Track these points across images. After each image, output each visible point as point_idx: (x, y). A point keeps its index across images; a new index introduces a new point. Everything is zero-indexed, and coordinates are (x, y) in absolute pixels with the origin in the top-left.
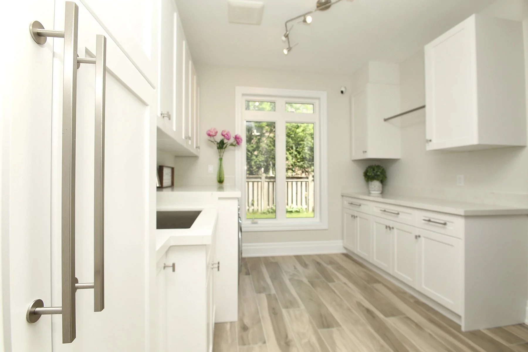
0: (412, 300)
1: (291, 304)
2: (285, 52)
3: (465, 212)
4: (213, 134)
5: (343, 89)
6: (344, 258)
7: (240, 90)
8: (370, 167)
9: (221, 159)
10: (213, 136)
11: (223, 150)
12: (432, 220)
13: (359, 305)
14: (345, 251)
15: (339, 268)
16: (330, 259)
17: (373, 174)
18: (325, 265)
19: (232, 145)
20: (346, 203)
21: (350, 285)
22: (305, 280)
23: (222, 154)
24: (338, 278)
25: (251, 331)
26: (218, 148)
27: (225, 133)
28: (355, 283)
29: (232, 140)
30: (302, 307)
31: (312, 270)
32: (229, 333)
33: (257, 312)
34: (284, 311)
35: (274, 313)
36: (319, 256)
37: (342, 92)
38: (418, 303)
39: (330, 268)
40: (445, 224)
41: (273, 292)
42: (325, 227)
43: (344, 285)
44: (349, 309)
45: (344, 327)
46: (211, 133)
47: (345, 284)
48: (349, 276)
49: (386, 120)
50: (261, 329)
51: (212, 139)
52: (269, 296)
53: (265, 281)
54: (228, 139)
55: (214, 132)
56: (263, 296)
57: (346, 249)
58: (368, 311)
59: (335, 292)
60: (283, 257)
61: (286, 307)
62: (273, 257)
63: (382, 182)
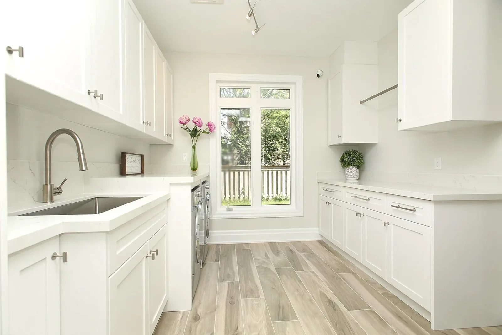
0: (380, 292)
1: (251, 293)
2: (253, 33)
3: (434, 196)
4: (185, 121)
5: (319, 73)
6: (319, 245)
7: (214, 77)
8: (347, 152)
9: (194, 147)
10: (185, 124)
11: (197, 137)
12: (401, 206)
13: (323, 295)
14: (320, 239)
15: (311, 255)
16: (304, 247)
17: (349, 160)
18: (297, 252)
19: (204, 132)
20: (321, 189)
21: (318, 274)
22: (273, 269)
23: (195, 141)
24: (307, 266)
25: (202, 321)
26: (192, 136)
28: (324, 272)
29: (204, 127)
30: (262, 296)
31: (283, 257)
32: (179, 322)
33: (214, 301)
34: (242, 300)
35: (232, 302)
36: (294, 243)
37: (318, 76)
38: (387, 294)
39: (301, 255)
40: (414, 210)
41: (237, 279)
42: (301, 214)
43: (311, 274)
44: (311, 300)
45: (300, 319)
47: (313, 272)
48: (319, 265)
49: (361, 103)
50: (212, 319)
51: (185, 127)
52: (231, 284)
53: (232, 269)
54: (200, 126)
56: (226, 283)
57: (322, 236)
58: (330, 302)
59: (300, 281)
60: (257, 244)
61: (246, 297)
62: (247, 244)
63: (358, 167)
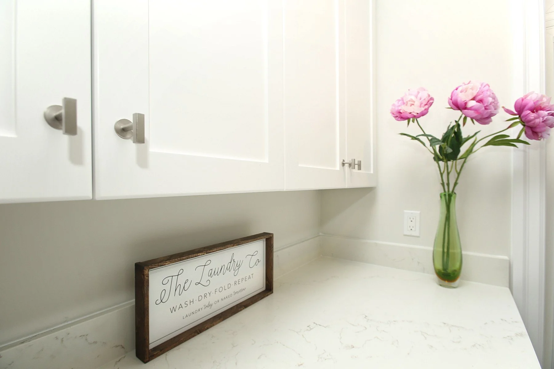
4: (416, 109)
9: (448, 197)
10: (416, 117)
11: (459, 162)
23: (453, 177)
26: (438, 158)
27: (462, 98)
29: (499, 121)
46: (407, 109)
51: (413, 129)
55: (417, 103)
